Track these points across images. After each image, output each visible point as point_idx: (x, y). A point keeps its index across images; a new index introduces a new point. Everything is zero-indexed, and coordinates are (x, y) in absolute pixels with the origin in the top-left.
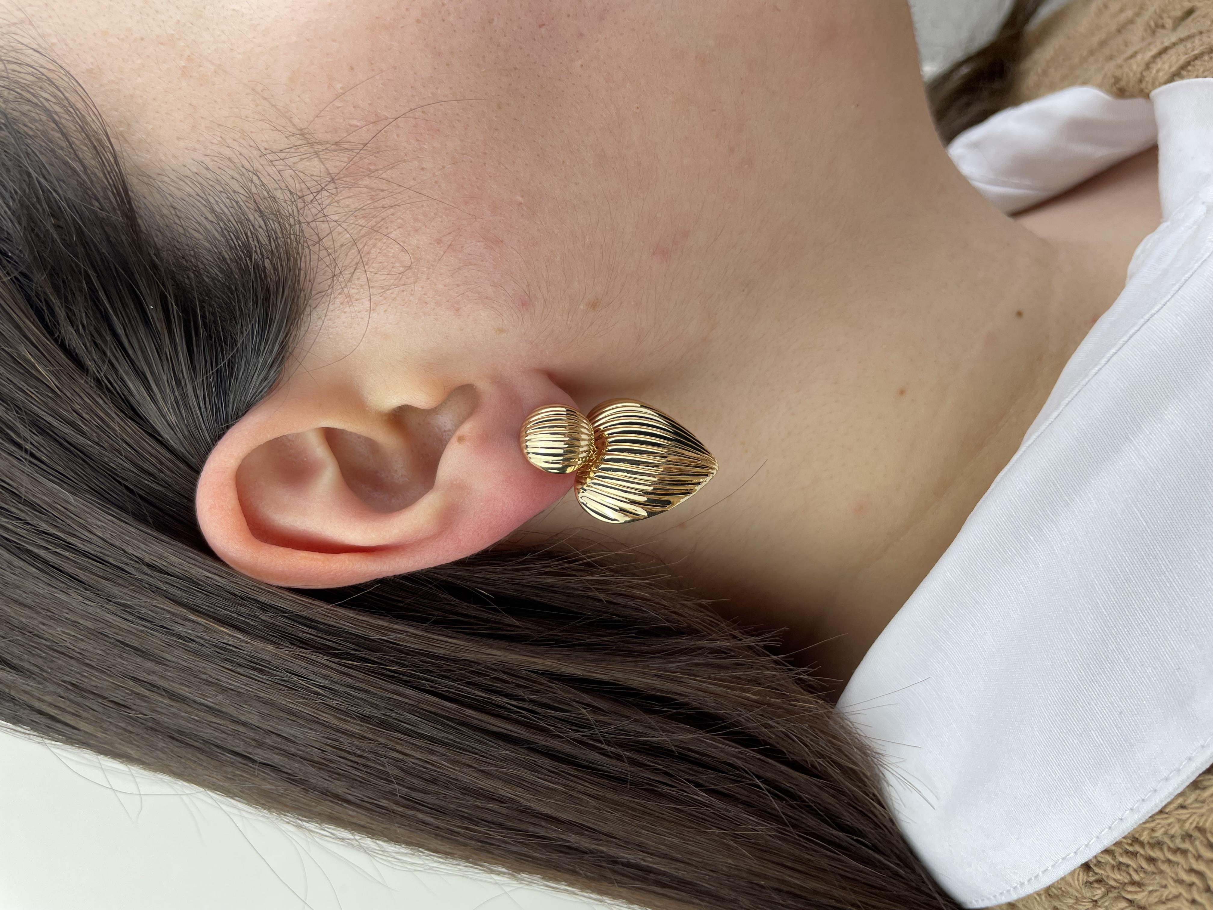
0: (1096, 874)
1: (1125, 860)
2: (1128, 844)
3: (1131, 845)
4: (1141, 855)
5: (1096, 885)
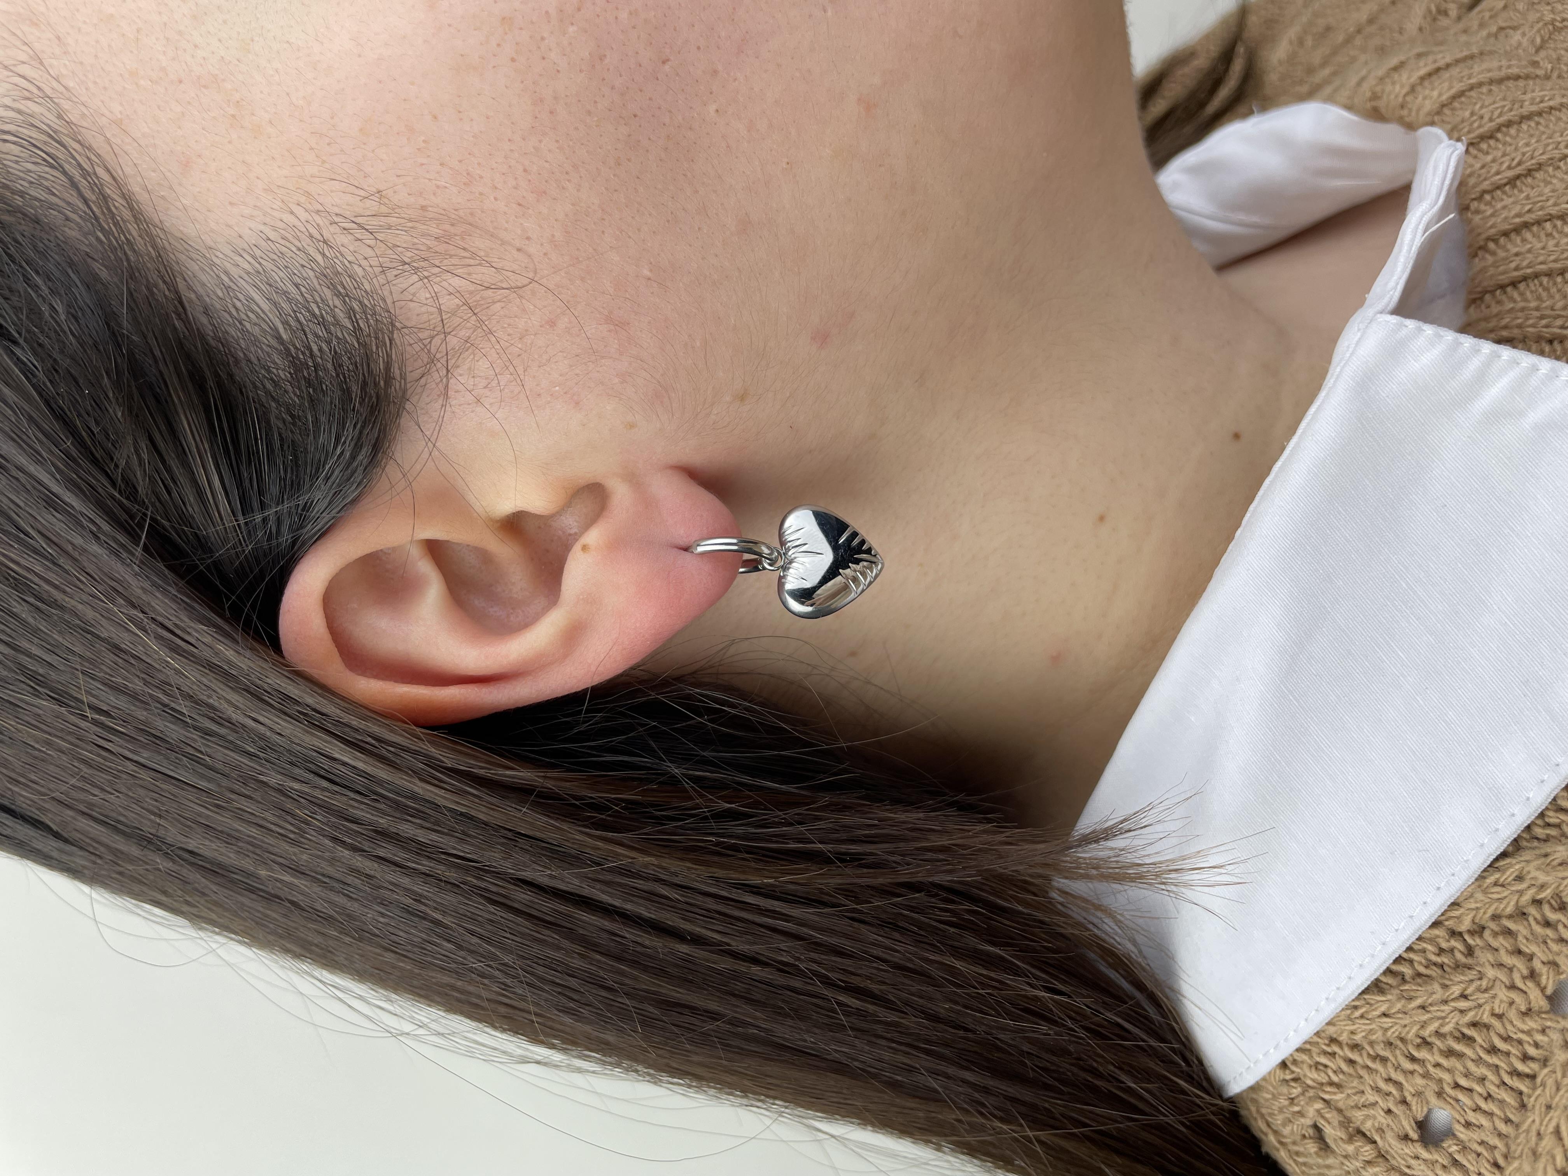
0: (1293, 1072)
1: (1323, 1060)
2: (1325, 1044)
3: (1328, 1045)
4: (1339, 1055)
5: (1293, 1084)
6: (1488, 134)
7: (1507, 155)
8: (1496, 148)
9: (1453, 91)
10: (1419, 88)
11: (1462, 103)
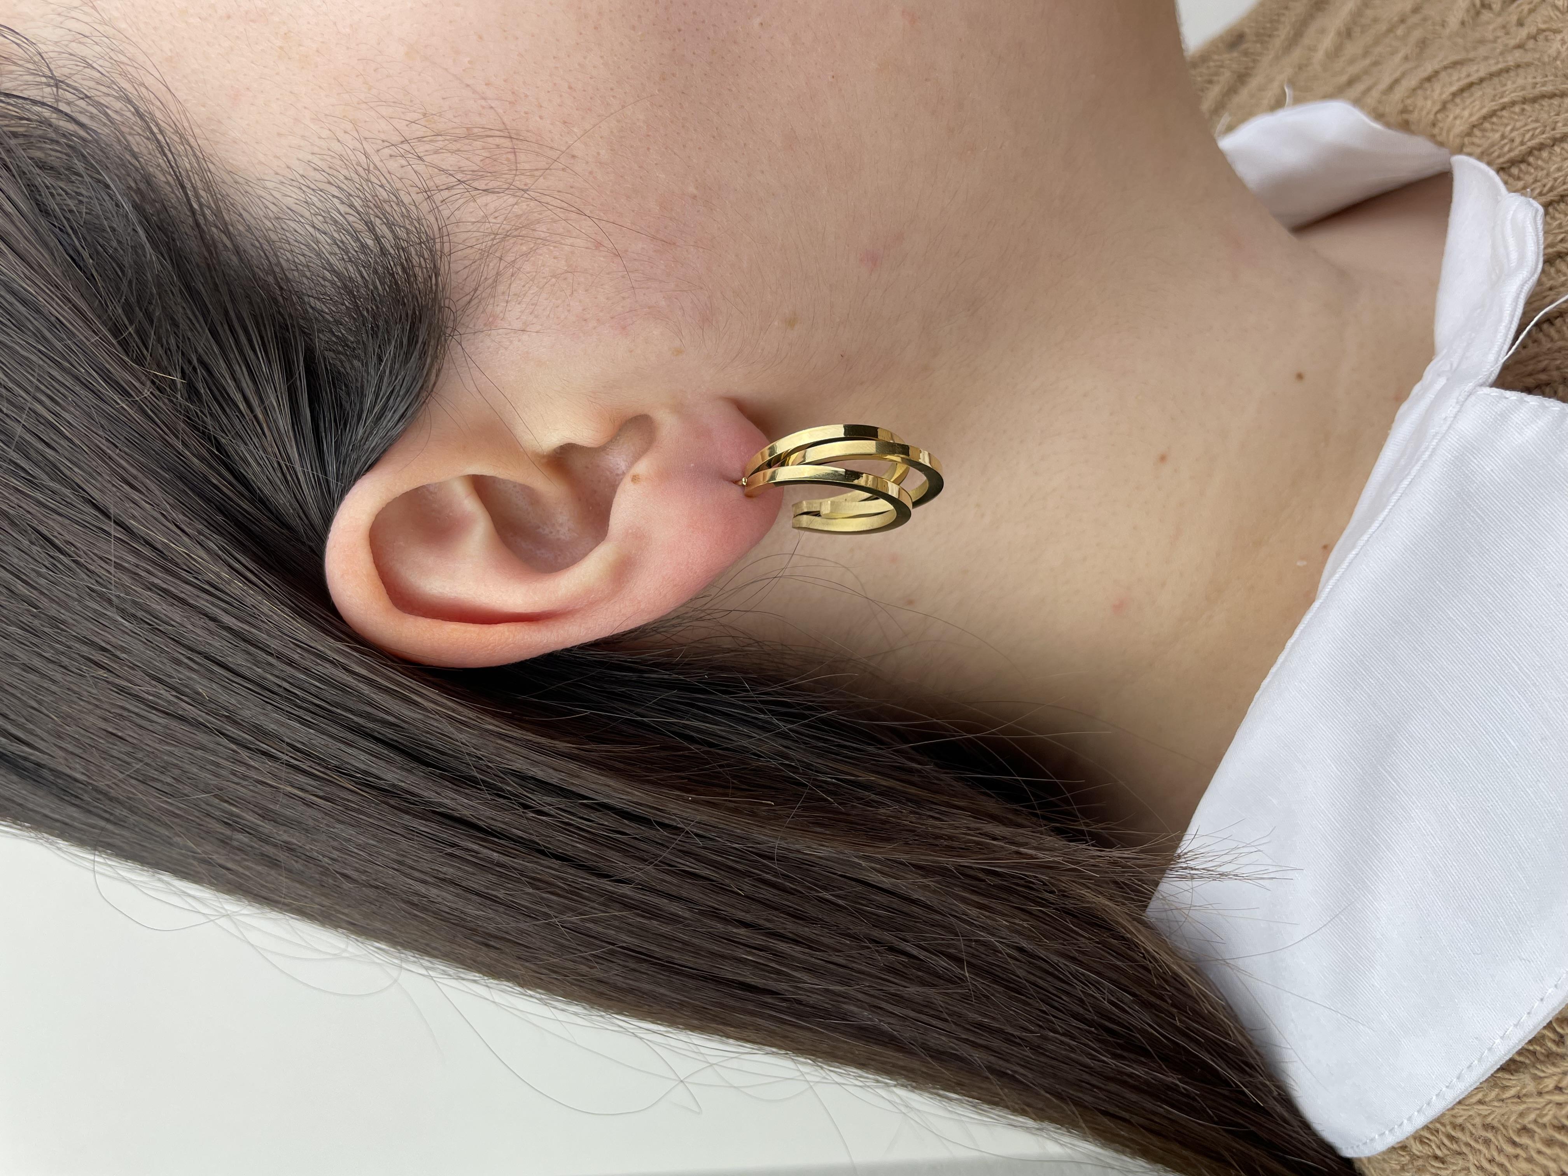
6: (1519, 159)
7: (1539, 181)
8: (1528, 173)
9: (1484, 111)
10: (1449, 106)
11: (1493, 123)
